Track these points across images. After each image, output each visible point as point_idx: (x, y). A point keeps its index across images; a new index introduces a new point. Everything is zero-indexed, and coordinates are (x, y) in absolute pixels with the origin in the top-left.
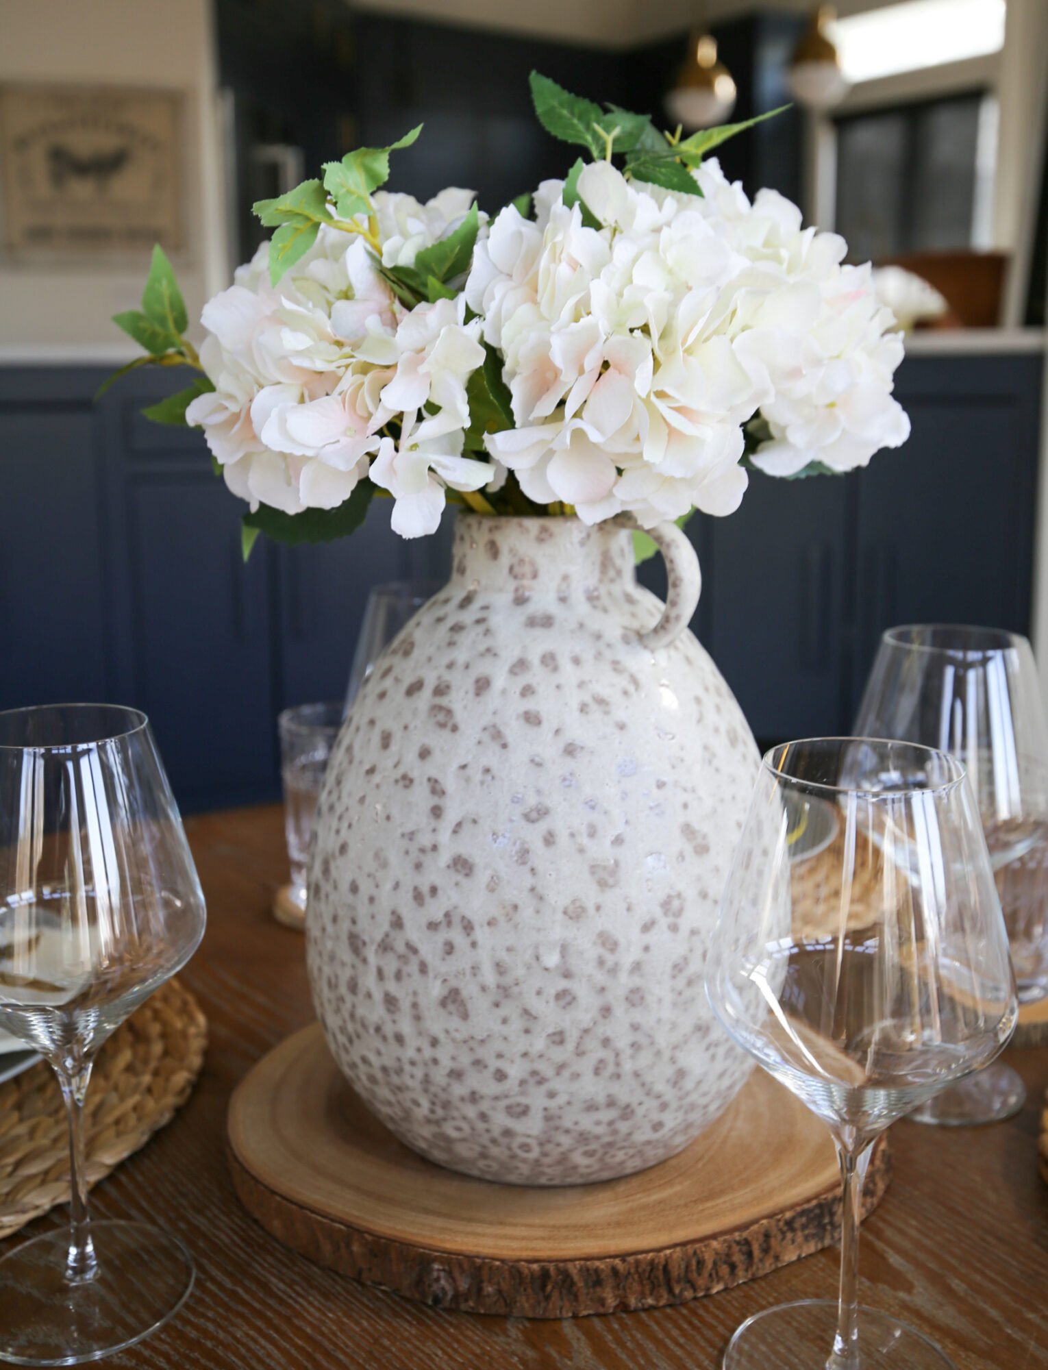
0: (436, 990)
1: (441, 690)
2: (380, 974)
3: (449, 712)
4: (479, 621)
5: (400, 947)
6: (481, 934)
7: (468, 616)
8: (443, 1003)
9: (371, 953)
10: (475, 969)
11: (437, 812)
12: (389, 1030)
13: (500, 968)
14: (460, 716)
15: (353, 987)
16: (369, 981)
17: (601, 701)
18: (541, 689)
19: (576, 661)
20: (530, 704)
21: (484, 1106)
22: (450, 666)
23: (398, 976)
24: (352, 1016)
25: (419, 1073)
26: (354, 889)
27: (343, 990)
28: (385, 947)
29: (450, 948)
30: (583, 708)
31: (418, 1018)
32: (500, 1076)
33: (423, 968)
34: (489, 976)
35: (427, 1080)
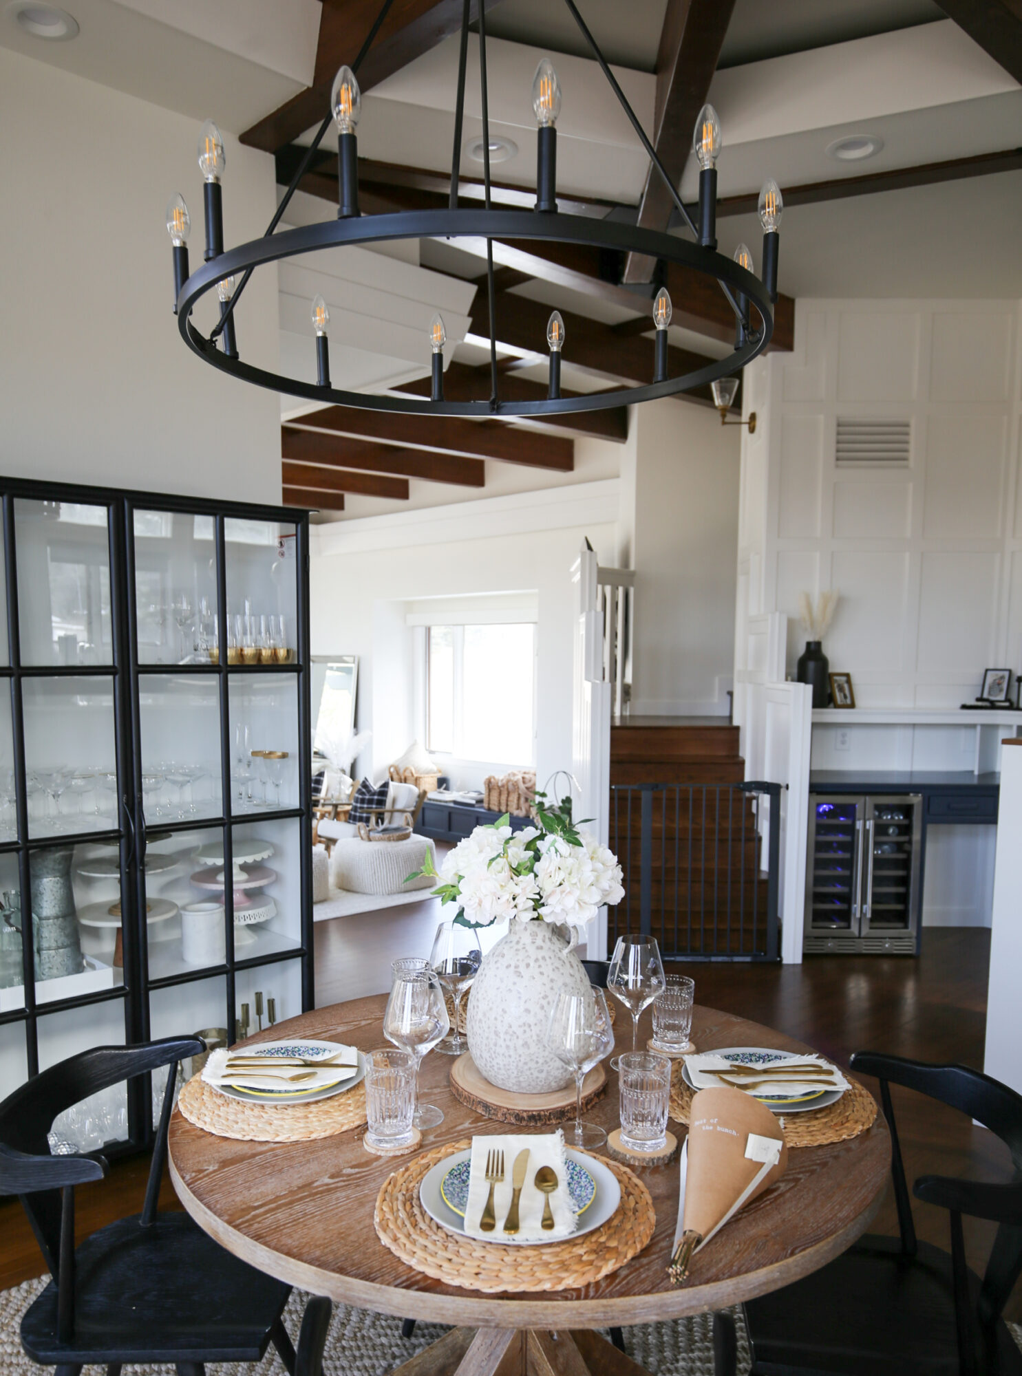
0: (521, 1042)
1: (517, 967)
2: (505, 1040)
3: (520, 973)
4: (524, 948)
5: (511, 1033)
6: (532, 1027)
7: (520, 946)
8: (523, 1045)
9: (502, 1035)
10: (532, 1036)
11: (520, 998)
12: (507, 1054)
13: (538, 1036)
14: (523, 974)
15: (495, 1045)
16: (501, 1042)
17: (558, 968)
18: (543, 966)
19: (550, 958)
20: (541, 970)
21: (532, 1071)
22: (518, 960)
23: (510, 1040)
24: (495, 1052)
25: (515, 1064)
26: (496, 1019)
27: (492, 1046)
28: (506, 1033)
29: (525, 1031)
30: (553, 970)
31: (516, 1050)
32: (537, 1062)
33: (518, 1037)
34: (535, 1038)
35: (517, 1066)
